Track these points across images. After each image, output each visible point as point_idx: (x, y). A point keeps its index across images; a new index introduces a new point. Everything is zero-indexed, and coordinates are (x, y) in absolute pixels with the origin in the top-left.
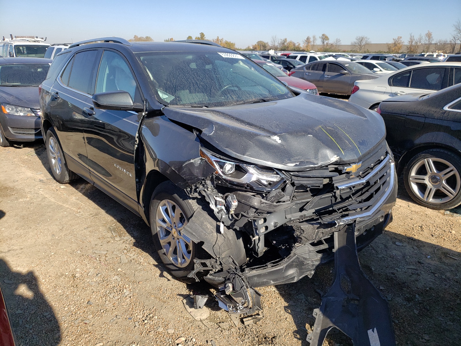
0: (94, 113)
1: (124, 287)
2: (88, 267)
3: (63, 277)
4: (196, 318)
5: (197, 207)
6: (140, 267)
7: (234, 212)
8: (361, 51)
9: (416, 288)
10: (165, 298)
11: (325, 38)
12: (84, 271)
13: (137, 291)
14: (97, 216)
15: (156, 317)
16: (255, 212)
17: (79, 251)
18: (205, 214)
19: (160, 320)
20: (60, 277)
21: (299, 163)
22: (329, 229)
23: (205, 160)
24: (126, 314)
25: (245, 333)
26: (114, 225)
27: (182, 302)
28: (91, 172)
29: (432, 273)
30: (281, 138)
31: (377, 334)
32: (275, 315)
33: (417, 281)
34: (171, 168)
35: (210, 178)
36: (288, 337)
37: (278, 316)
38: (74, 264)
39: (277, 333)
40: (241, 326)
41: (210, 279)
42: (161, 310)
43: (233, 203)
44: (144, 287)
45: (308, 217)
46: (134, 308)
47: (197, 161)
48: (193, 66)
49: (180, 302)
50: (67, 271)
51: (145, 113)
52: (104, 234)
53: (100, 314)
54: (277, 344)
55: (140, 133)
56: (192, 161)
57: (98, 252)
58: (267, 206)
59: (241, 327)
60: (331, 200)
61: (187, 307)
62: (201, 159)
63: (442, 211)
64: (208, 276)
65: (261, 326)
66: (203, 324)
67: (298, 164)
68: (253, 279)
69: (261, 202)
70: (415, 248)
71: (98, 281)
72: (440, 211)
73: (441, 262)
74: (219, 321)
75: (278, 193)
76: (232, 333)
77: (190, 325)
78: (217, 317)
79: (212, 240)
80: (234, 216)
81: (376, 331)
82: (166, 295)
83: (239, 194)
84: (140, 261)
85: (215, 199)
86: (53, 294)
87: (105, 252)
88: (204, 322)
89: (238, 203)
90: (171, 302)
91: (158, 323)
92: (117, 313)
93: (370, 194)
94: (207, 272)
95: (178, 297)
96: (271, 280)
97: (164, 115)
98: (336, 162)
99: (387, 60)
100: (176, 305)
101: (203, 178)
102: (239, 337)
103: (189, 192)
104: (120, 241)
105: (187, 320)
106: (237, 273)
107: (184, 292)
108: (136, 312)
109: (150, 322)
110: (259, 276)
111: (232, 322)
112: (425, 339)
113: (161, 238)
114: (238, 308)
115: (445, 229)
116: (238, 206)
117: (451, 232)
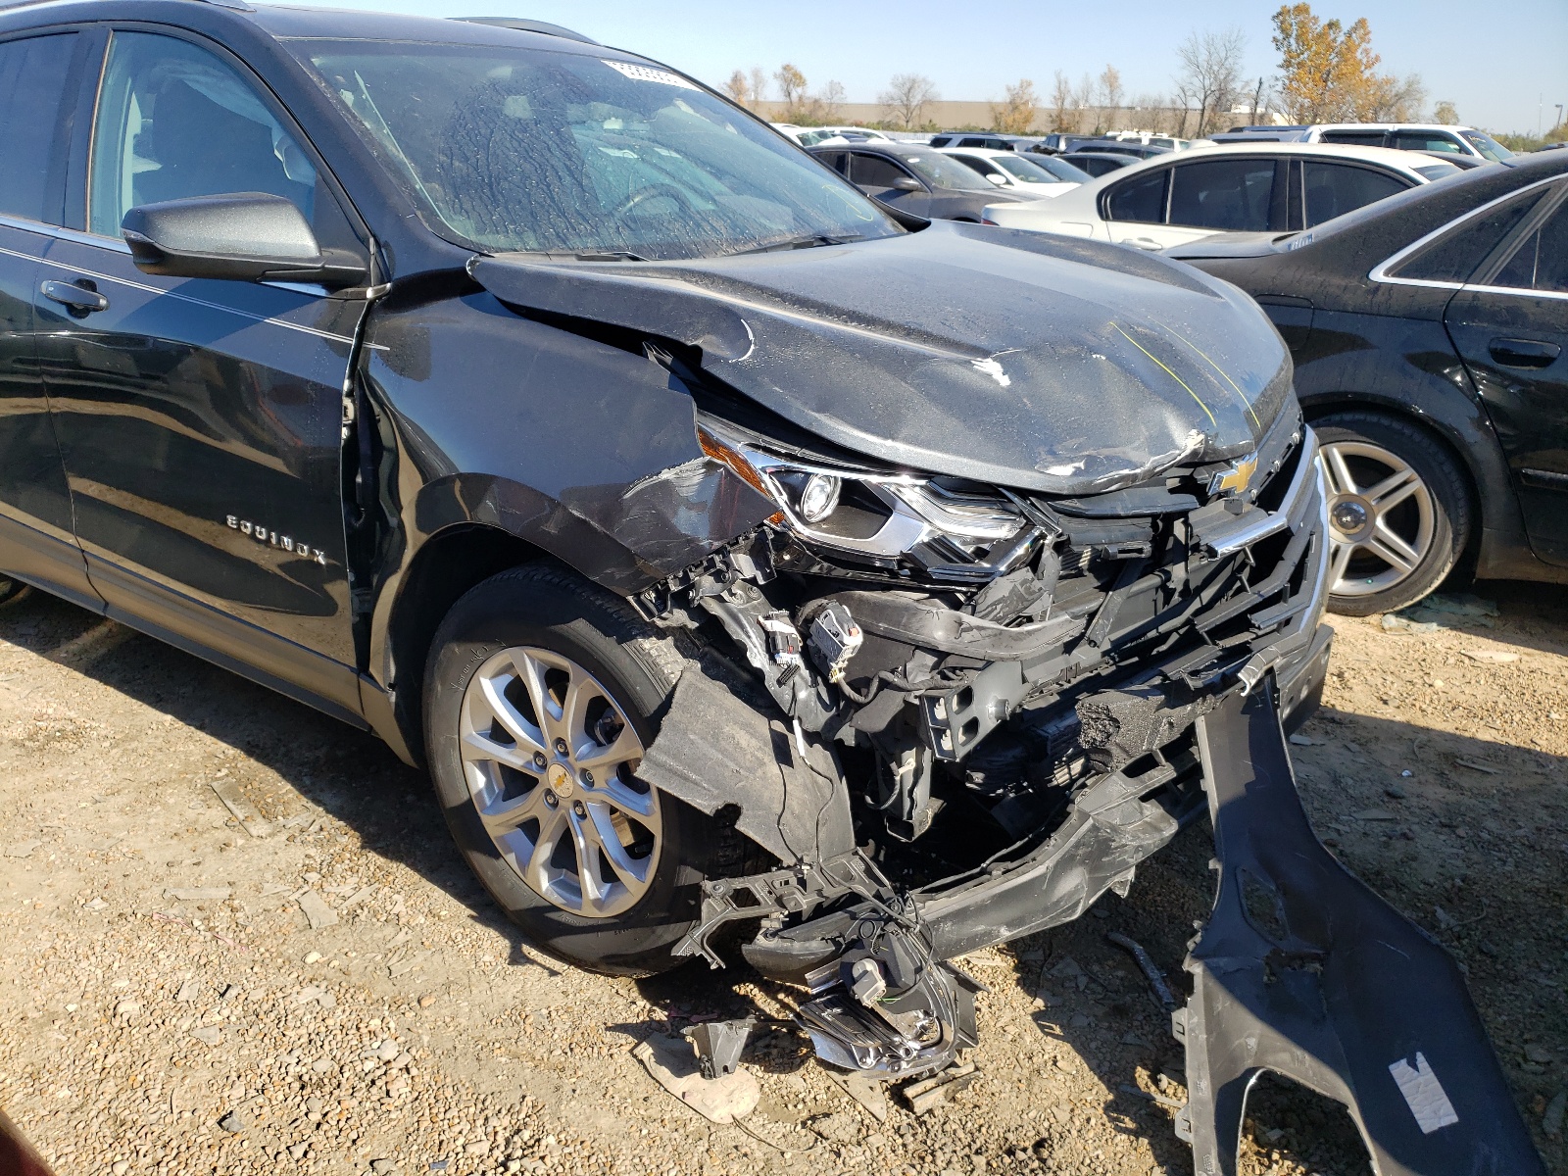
0: (103, 302)
1: (364, 1030)
2: (167, 964)
3: (58, 1023)
4: (715, 1117)
5: (681, 668)
6: (401, 937)
7: (843, 674)
8: (910, 125)
9: (1422, 886)
10: (555, 1053)
11: (791, 78)
12: (151, 986)
13: (426, 1039)
14: (135, 744)
15: (551, 1140)
16: (934, 668)
17: (98, 901)
18: (719, 691)
19: (571, 1149)
20: (42, 1026)
21: (1086, 464)
22: (1189, 707)
23: (726, 469)
24: (415, 1148)
25: (929, 1143)
26: (224, 771)
27: (635, 1056)
28: (89, 558)
29: (1443, 825)
30: (1008, 366)
31: (1431, 1075)
32: (1009, 1054)
33: (1414, 859)
34: (565, 509)
35: (750, 543)
36: (1091, 1134)
37: (1022, 1056)
38: (93, 959)
39: (1046, 1124)
40: (903, 1118)
41: (769, 953)
42: (562, 1107)
43: (846, 639)
44: (448, 1020)
45: (1085, 670)
46: (441, 1116)
47: (688, 476)
48: (517, 107)
49: (623, 1057)
50: (69, 996)
51: (376, 292)
52: (191, 814)
53: (293, 1165)
54: (1064, 1166)
55: (360, 378)
56: (666, 475)
57: (193, 894)
58: (984, 638)
59: (904, 1123)
60: (1155, 601)
61: (664, 1073)
62: (709, 465)
63: (1374, 619)
64: (761, 940)
65: (975, 1106)
66: (750, 1134)
67: (1081, 465)
68: (937, 930)
69: (961, 624)
70: (1354, 746)
71: (233, 1019)
72: (1367, 619)
73: (1449, 787)
74: (805, 1115)
75: (1022, 585)
76: (875, 1153)
77: (701, 1149)
78: (792, 1096)
79: (767, 794)
80: (847, 690)
81: (1426, 1064)
82: (556, 1037)
83: (861, 600)
84: (395, 911)
85: (763, 628)
86: (33, 1110)
87: (226, 892)
88: (751, 1126)
89: (864, 638)
90: (585, 1063)
91: (567, 1166)
92: (369, 1148)
93: (1293, 568)
94: (750, 928)
95: (608, 1037)
96: (1000, 924)
97: (484, 290)
98: (1195, 453)
99: (1016, 150)
100: (613, 1075)
101: (717, 544)
102: (914, 1166)
103: (651, 606)
104: (272, 835)
105: (681, 1131)
106: (895, 915)
107: (624, 1014)
108: (457, 1129)
109: (534, 1165)
110: (960, 915)
111: (860, 1108)
112: (1537, 1063)
113: (484, 808)
114: (901, 1052)
115: (1409, 677)
116: (862, 650)
117: (1430, 685)
